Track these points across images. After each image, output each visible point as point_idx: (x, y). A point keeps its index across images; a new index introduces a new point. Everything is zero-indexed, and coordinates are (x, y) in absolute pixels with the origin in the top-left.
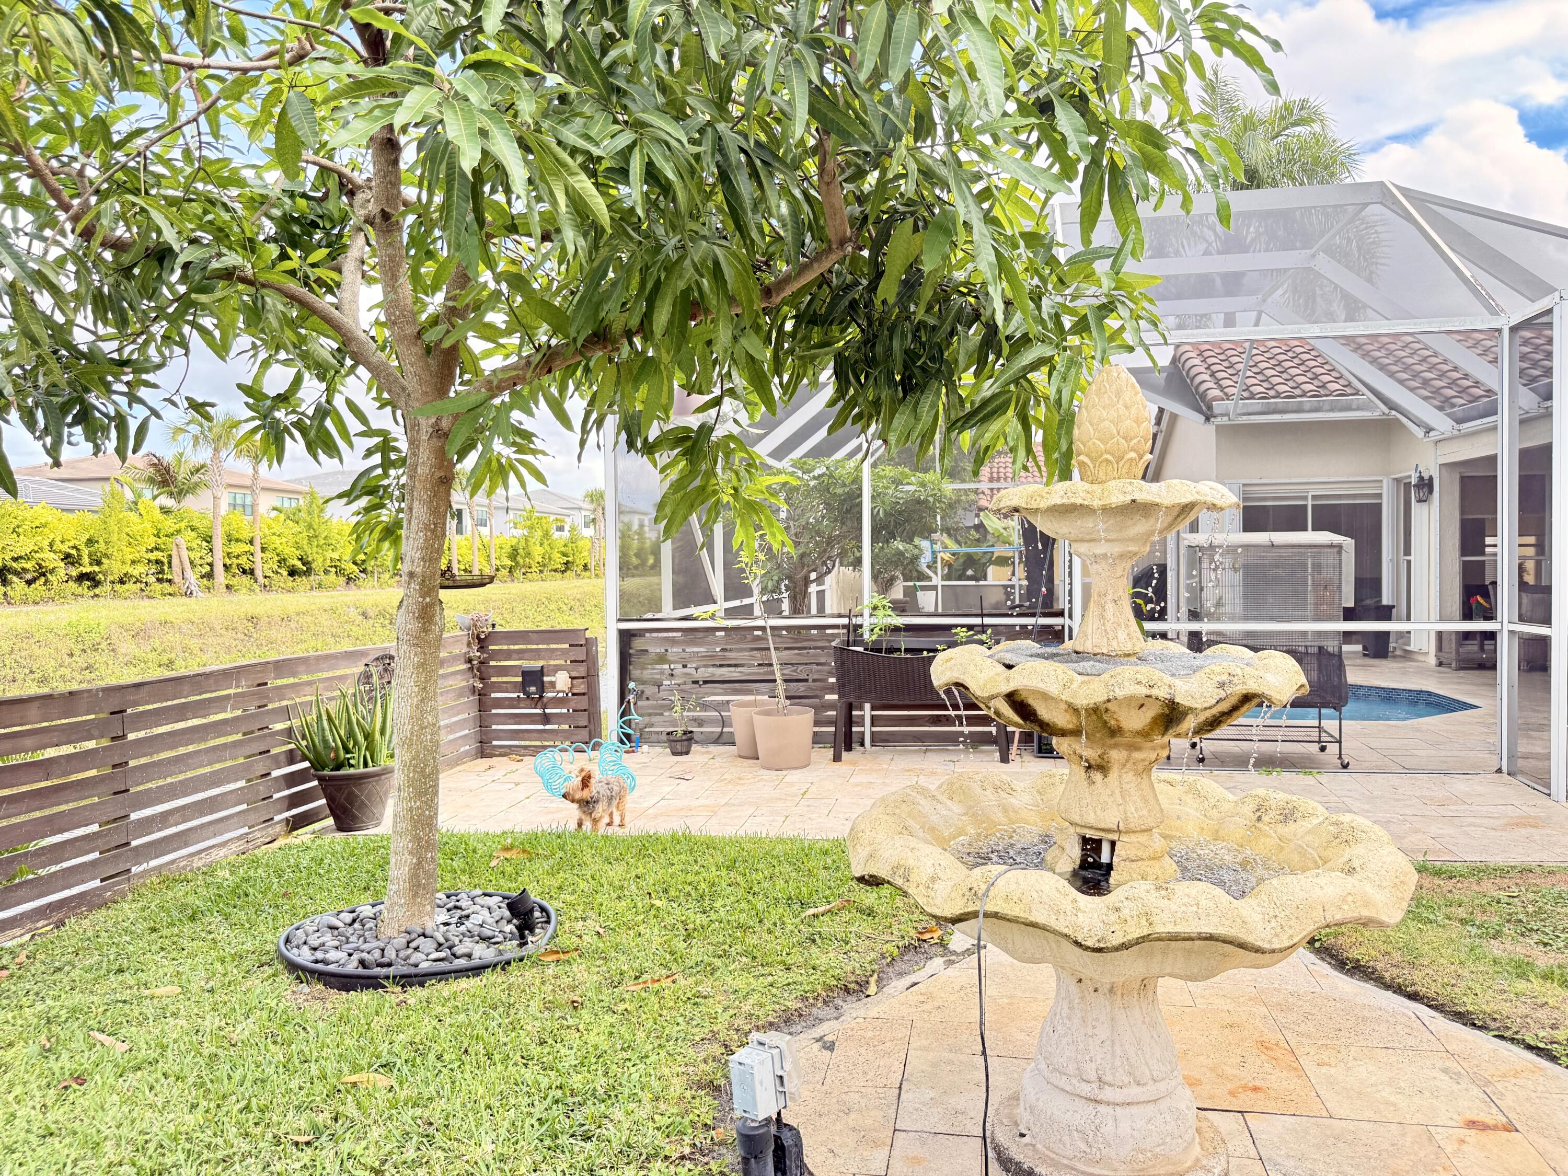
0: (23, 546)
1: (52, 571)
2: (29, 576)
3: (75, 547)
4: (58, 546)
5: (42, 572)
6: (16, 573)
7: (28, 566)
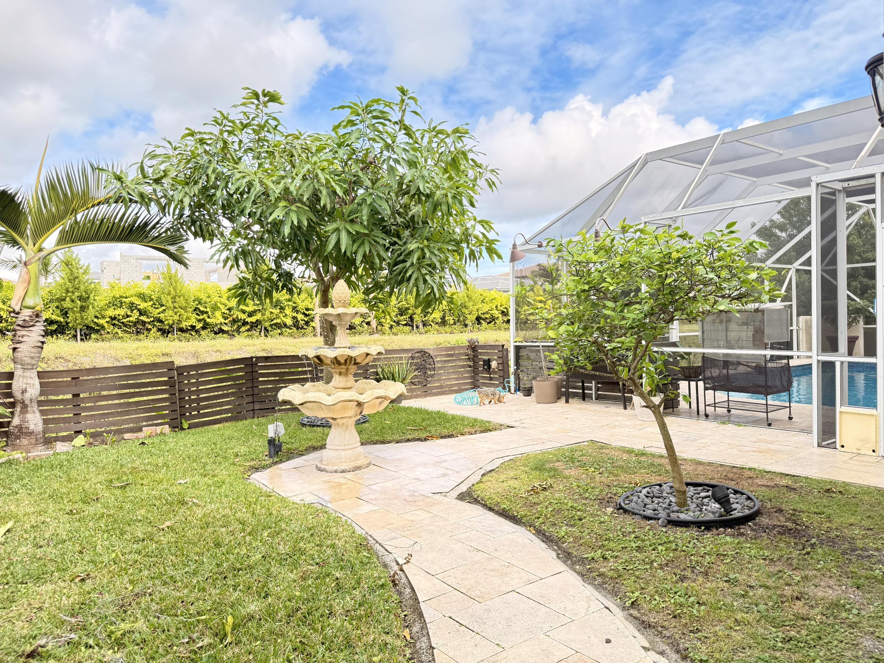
0: (485, 308)
1: (498, 318)
2: (488, 321)
3: (506, 308)
4: (499, 308)
5: (493, 319)
6: (484, 320)
7: (488, 316)
